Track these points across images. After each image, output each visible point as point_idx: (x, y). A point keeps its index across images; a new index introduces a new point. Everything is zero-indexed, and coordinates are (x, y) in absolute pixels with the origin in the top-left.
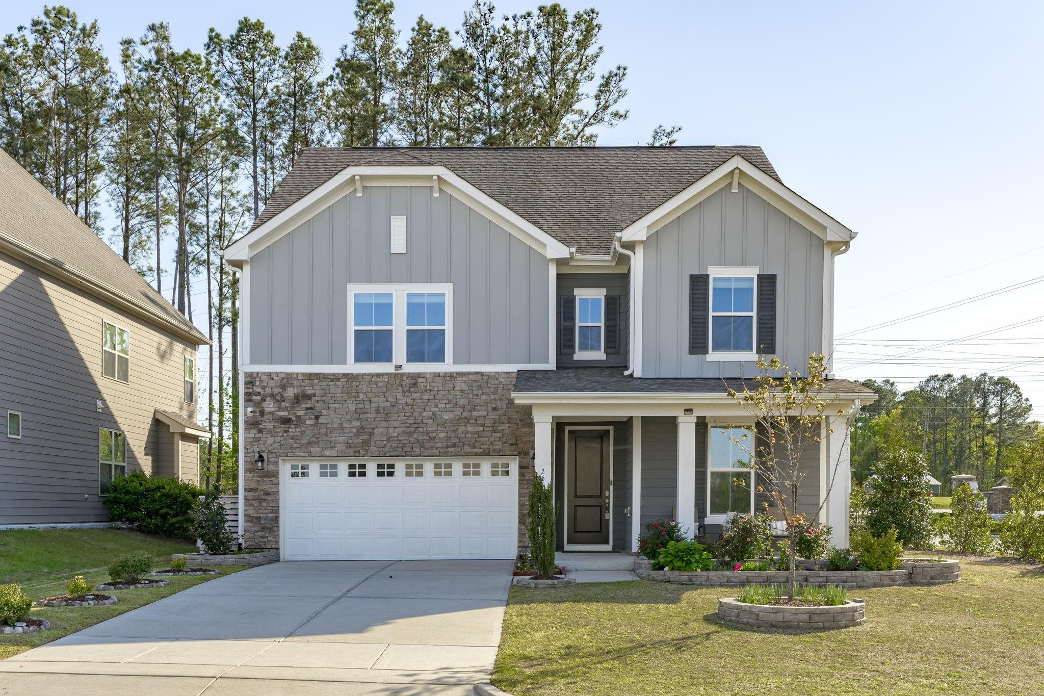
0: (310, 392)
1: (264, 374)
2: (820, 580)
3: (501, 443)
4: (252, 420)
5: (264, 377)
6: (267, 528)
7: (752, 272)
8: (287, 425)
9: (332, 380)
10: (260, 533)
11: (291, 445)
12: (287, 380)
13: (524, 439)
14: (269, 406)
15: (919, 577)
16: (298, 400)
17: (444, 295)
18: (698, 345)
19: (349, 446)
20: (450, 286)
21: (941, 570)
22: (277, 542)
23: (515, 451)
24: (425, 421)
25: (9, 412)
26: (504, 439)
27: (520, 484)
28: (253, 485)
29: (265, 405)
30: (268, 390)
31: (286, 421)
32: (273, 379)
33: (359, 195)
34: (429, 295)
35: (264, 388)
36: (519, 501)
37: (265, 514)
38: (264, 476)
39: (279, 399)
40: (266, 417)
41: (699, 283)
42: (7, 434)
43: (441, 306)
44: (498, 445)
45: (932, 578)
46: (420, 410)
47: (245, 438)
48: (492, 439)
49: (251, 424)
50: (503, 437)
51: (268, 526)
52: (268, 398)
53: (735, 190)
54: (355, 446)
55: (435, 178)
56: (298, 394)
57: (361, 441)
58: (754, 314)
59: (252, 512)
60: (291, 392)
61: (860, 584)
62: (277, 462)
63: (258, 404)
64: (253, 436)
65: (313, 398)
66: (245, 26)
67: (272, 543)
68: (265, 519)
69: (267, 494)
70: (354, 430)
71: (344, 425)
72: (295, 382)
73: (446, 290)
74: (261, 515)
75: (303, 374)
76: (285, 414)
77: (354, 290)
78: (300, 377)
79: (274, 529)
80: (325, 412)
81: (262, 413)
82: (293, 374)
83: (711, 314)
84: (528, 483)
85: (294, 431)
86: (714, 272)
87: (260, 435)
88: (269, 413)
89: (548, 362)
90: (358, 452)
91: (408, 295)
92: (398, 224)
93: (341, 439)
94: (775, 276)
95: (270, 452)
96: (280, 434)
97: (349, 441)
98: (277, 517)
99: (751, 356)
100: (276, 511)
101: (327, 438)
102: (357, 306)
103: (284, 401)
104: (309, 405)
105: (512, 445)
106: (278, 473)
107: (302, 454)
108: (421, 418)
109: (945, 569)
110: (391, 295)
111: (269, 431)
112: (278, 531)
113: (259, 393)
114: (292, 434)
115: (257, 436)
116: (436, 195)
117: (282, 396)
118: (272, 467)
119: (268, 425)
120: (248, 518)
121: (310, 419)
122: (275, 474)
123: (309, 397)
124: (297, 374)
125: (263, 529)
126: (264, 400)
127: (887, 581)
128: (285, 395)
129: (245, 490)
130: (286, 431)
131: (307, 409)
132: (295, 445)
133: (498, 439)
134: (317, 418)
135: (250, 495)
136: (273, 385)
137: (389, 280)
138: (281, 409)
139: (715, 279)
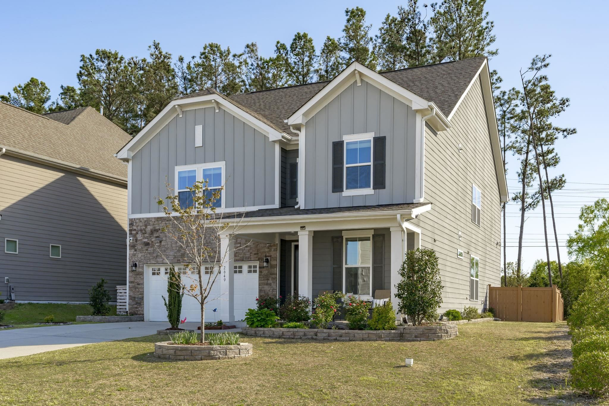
0: (157, 228)
1: (137, 219)
2: (325, 335)
3: (249, 253)
4: (132, 244)
5: (137, 221)
6: (138, 303)
7: (369, 136)
8: (147, 247)
9: (167, 221)
10: (135, 306)
11: (149, 257)
12: (147, 221)
13: (262, 251)
14: (139, 236)
15: (407, 335)
16: (152, 232)
17: (220, 168)
18: (337, 187)
19: (175, 257)
20: (224, 163)
21: (423, 331)
22: (143, 311)
23: (256, 258)
24: (211, 242)
25: (51, 245)
26: (251, 251)
27: (259, 277)
28: (132, 280)
29: (138, 236)
30: (139, 228)
31: (147, 244)
32: (141, 222)
33: (181, 116)
34: (214, 169)
35: (137, 227)
36: (259, 287)
37: (137, 295)
38: (137, 275)
39: (143, 232)
40: (138, 242)
41: (338, 147)
42: (49, 256)
43: (220, 174)
44: (248, 254)
45: (416, 337)
46: (209, 236)
47: (129, 254)
48: (244, 251)
49: (132, 247)
50: (250, 249)
51: (139, 302)
52: (139, 232)
53: (359, 84)
54: (178, 257)
55: (213, 101)
56: (152, 229)
57: (181, 254)
58: (371, 163)
59: (131, 294)
60: (149, 228)
61: (351, 338)
62: (143, 267)
63: (135, 236)
64: (132, 253)
65: (159, 231)
66: (298, 37)
67: (141, 311)
68: (137, 298)
69: (138, 284)
70: (178, 248)
71: (173, 246)
72: (151, 223)
73: (221, 165)
74: (136, 296)
75: (155, 218)
76: (146, 240)
77: (178, 169)
78: (153, 220)
79: (142, 303)
80: (164, 239)
81: (136, 240)
82: (150, 218)
83: (345, 166)
84: (264, 277)
85: (151, 250)
86: (347, 139)
87: (136, 252)
88: (140, 240)
89: (274, 204)
90: (179, 260)
91: (204, 170)
92: (199, 129)
93: (172, 253)
94: (385, 137)
95: (140, 262)
96: (144, 252)
97: (175, 254)
98: (143, 297)
99: (370, 191)
100: (142, 294)
101: (165, 253)
102: (180, 178)
103: (146, 233)
104: (157, 235)
105: (255, 254)
106: (143, 273)
107: (154, 262)
108: (209, 240)
109: (426, 331)
110: (195, 171)
111: (140, 250)
112: (143, 304)
113: (135, 230)
114: (149, 251)
115: (134, 253)
116: (217, 111)
117: (145, 231)
118: (140, 270)
119: (139, 247)
120: (131, 298)
121: (158, 243)
122: (142, 274)
123: (157, 231)
124: (152, 218)
125: (137, 303)
126: (137, 233)
127: (374, 337)
128: (147, 230)
129: (129, 282)
130: (147, 250)
131: (157, 237)
132: (151, 257)
133: (248, 251)
134: (161, 242)
135: (131, 284)
136: (141, 225)
137: (195, 163)
138: (144, 238)
139: (347, 143)
